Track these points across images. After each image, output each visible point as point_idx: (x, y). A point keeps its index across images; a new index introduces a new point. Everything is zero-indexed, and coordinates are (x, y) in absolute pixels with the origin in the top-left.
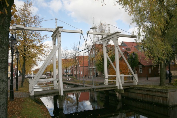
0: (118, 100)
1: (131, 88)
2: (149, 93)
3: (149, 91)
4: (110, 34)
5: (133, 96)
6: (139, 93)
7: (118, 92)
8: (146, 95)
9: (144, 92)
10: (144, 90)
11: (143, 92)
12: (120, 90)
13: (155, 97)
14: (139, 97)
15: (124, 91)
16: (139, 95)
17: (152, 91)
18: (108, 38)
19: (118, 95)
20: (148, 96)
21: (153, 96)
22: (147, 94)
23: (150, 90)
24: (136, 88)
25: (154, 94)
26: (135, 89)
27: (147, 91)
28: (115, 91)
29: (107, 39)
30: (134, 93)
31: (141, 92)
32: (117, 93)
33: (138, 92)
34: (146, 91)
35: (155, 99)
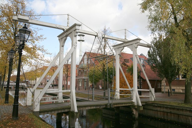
0: (135, 118)
1: (148, 105)
2: (173, 111)
3: (174, 109)
4: (127, 41)
5: (151, 113)
6: (160, 111)
7: (136, 109)
8: (169, 114)
9: (167, 110)
10: (166, 108)
11: (165, 110)
12: (138, 106)
13: (182, 116)
14: (160, 115)
15: (142, 108)
16: (159, 112)
17: (178, 109)
18: (124, 45)
19: (135, 112)
20: (172, 115)
21: (178, 115)
22: (171, 113)
23: (176, 108)
24: (156, 105)
25: (181, 112)
26: (154, 106)
27: (170, 108)
28: (131, 107)
29: (122, 46)
30: (153, 110)
31: (162, 110)
32: (134, 110)
33: (159, 109)
34: (168, 109)
35: (182, 119)
